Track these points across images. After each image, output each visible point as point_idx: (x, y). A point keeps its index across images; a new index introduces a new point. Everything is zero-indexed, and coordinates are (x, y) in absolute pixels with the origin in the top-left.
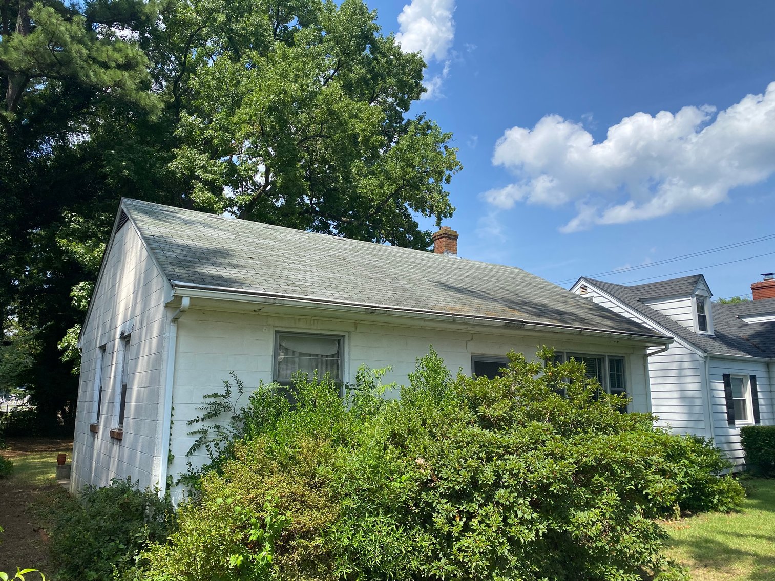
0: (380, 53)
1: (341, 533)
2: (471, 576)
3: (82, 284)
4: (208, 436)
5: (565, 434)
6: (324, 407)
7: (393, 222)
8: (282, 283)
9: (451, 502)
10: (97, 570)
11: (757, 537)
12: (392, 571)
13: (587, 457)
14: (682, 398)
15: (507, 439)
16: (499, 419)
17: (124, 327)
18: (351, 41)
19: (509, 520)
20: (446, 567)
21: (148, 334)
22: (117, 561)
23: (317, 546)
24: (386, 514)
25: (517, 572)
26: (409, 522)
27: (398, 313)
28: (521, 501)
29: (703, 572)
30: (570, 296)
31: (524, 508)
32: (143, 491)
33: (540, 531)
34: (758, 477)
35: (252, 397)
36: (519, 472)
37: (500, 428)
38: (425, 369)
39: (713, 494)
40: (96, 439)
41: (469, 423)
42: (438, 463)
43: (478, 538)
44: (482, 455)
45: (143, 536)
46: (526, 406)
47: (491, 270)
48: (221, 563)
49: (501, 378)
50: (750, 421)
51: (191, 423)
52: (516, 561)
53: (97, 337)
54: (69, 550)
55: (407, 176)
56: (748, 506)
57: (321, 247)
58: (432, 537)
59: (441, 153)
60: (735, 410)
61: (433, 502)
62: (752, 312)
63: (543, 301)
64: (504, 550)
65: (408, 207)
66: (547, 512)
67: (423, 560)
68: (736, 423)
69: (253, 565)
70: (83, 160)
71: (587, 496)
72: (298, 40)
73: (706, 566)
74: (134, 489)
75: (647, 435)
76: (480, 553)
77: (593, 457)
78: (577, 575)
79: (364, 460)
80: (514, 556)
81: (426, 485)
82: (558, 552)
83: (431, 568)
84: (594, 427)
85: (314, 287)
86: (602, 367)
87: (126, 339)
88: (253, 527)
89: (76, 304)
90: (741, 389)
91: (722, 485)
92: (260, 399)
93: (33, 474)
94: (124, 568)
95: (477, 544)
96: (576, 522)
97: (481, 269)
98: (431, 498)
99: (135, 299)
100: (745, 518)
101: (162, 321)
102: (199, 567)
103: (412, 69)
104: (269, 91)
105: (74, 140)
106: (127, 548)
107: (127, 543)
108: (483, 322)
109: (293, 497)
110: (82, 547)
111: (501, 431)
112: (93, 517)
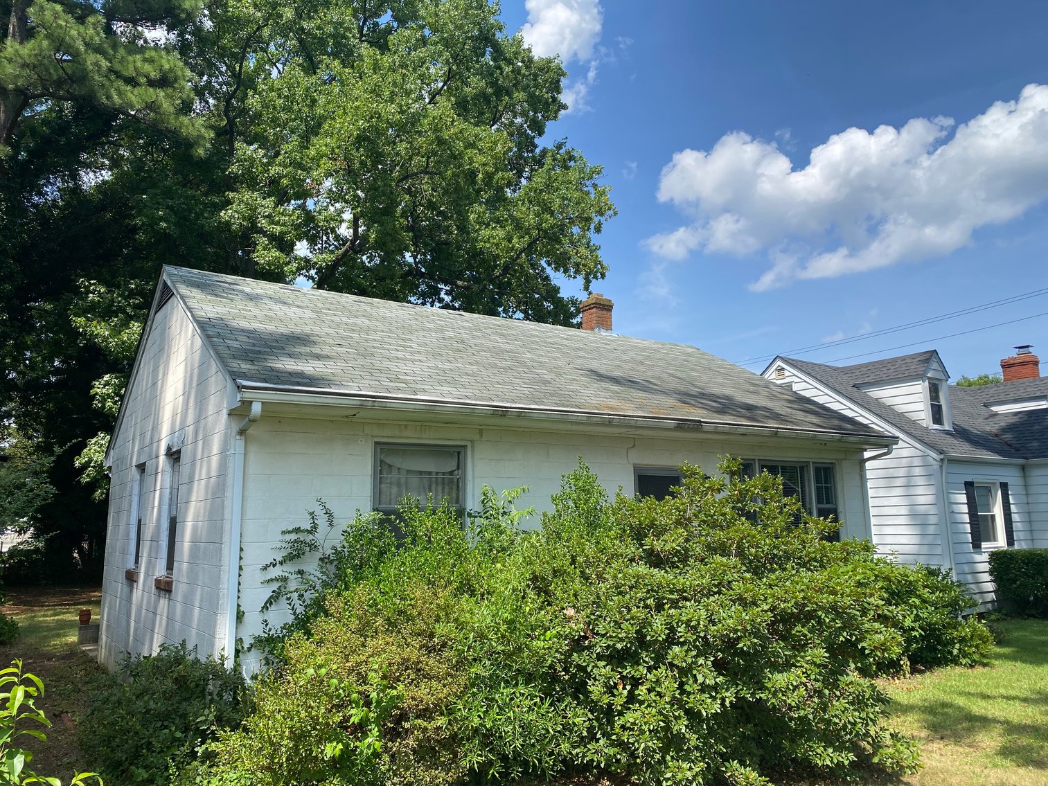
0: (505, 59)
1: (469, 709)
2: (638, 761)
3: (106, 377)
4: (290, 584)
5: (757, 572)
6: (442, 544)
7: (526, 287)
8: (383, 379)
9: (612, 664)
10: (146, 767)
11: (1009, 698)
12: (536, 758)
13: (785, 602)
14: (913, 515)
15: (682, 581)
16: (671, 554)
17: (172, 439)
18: (465, 43)
19: (687, 687)
20: (606, 751)
21: (206, 451)
22: (173, 754)
23: (439, 728)
24: (527, 683)
25: (698, 755)
26: (557, 692)
27: (537, 415)
28: (701, 661)
29: (938, 746)
30: (762, 383)
31: (706, 671)
32: (203, 660)
33: (727, 699)
34: (1012, 618)
35: (346, 532)
36: (699, 624)
37: (673, 566)
38: (574, 488)
39: (952, 642)
40: (135, 590)
41: (632, 560)
42: (594, 614)
43: (646, 712)
44: (650, 602)
45: (206, 720)
46: (706, 536)
47: (657, 350)
48: (314, 754)
49: (673, 499)
50: (1001, 543)
51: (265, 568)
52: (697, 739)
53: (133, 452)
54: (107, 741)
55: (544, 225)
56: (998, 656)
57: (432, 326)
58: (586, 710)
59: (588, 193)
60: (981, 529)
61: (588, 665)
62: (1002, 398)
63: (727, 391)
64: (681, 726)
65: (545, 265)
66: (736, 674)
67: (576, 742)
68: (983, 546)
69: (356, 755)
70: (102, 207)
71: (786, 653)
72: (394, 44)
73: (942, 738)
74: (191, 658)
75: (865, 567)
76: (649, 730)
77: (793, 601)
78: (775, 756)
79: (497, 613)
80: (694, 733)
81: (579, 643)
82: (749, 726)
83: (587, 751)
84: (794, 562)
85: (426, 383)
86: (806, 478)
87: (174, 456)
88: (354, 705)
89: (100, 405)
90: (988, 500)
91: (964, 630)
92: (358, 534)
93: (45, 637)
94: (183, 763)
95: (646, 720)
96: (773, 687)
97: (644, 349)
98: (584, 661)
99: (186, 403)
100: (994, 673)
101: (226, 434)
102: (284, 759)
103: (547, 80)
104: (357, 115)
105: (90, 179)
106: (186, 736)
107: (186, 730)
108: (649, 423)
109: (405, 664)
110: (125, 737)
111: (674, 570)
112: (139, 696)
